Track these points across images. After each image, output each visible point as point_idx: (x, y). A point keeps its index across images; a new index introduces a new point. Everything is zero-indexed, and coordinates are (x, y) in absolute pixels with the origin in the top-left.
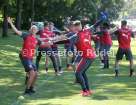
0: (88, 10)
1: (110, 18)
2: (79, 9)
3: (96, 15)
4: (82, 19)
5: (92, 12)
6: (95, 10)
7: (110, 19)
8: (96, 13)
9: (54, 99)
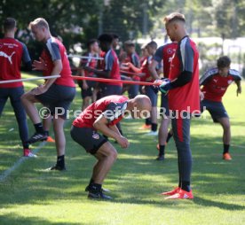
0: (82, 10)
1: (133, 29)
2: (59, 7)
3: (100, 22)
4: (66, 30)
5: (91, 14)
6: (97, 11)
7: (131, 33)
8: (99, 18)
9: (26, 206)
